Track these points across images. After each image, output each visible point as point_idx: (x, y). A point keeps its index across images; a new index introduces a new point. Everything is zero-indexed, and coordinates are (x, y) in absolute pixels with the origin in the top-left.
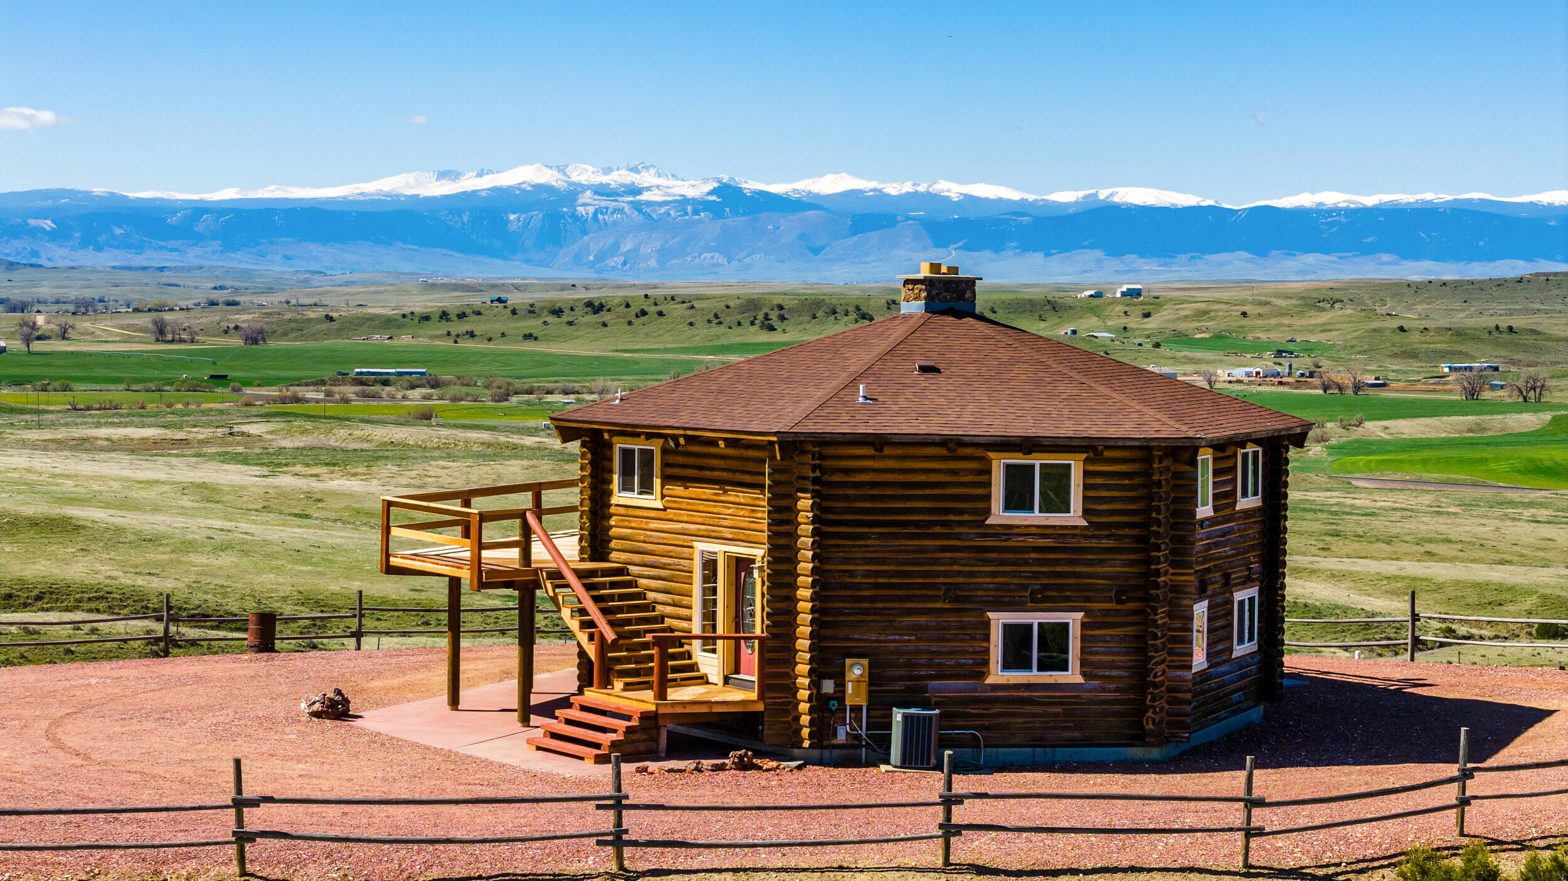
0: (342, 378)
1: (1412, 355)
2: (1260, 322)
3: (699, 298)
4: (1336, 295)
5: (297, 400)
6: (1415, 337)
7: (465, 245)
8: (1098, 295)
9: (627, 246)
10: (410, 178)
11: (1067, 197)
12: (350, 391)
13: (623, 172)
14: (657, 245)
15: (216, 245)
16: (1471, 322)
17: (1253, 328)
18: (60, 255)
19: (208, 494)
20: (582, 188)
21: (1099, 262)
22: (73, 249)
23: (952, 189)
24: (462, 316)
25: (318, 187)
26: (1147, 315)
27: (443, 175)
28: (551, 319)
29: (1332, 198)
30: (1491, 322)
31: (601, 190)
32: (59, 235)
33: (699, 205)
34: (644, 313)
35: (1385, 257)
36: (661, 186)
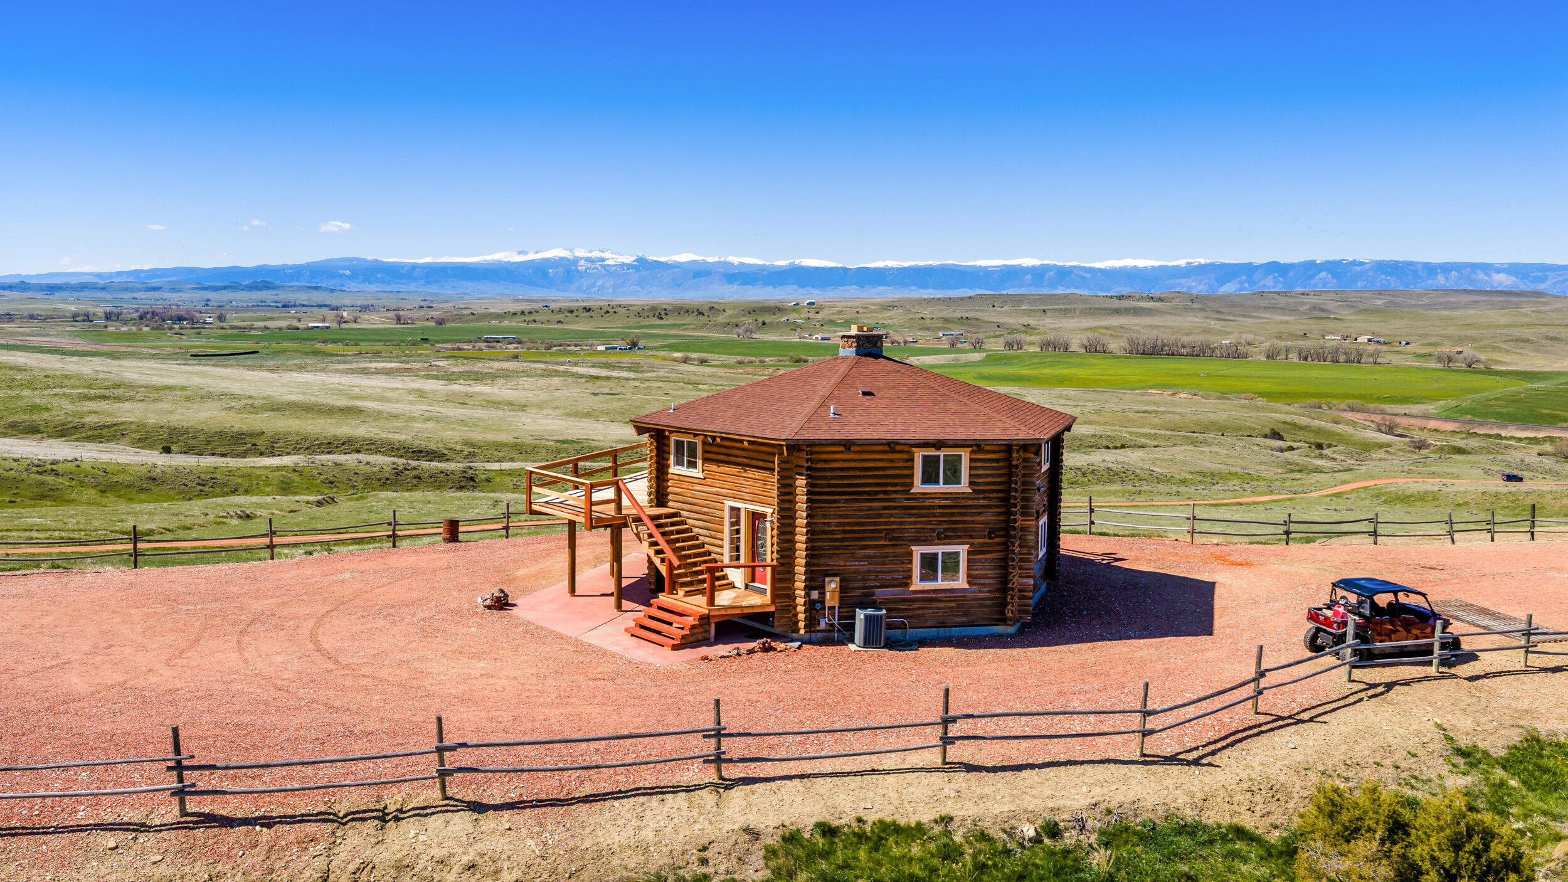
0: (479, 340)
1: (928, 329)
2: (864, 315)
3: (631, 306)
4: (895, 304)
5: (459, 349)
6: (928, 322)
7: (532, 284)
8: (797, 304)
9: (599, 283)
11: (782, 263)
12: (482, 345)
13: (598, 252)
14: (612, 283)
15: (422, 282)
16: (951, 315)
17: (861, 318)
18: (353, 286)
19: (421, 394)
20: (580, 259)
21: (795, 290)
22: (359, 283)
23: (735, 260)
24: (530, 313)
25: (467, 257)
26: (817, 313)
27: (520, 253)
28: (569, 314)
29: (891, 264)
30: (959, 315)
31: (588, 260)
32: (354, 277)
33: (629, 266)
34: (608, 312)
35: (913, 288)
36: (613, 258)
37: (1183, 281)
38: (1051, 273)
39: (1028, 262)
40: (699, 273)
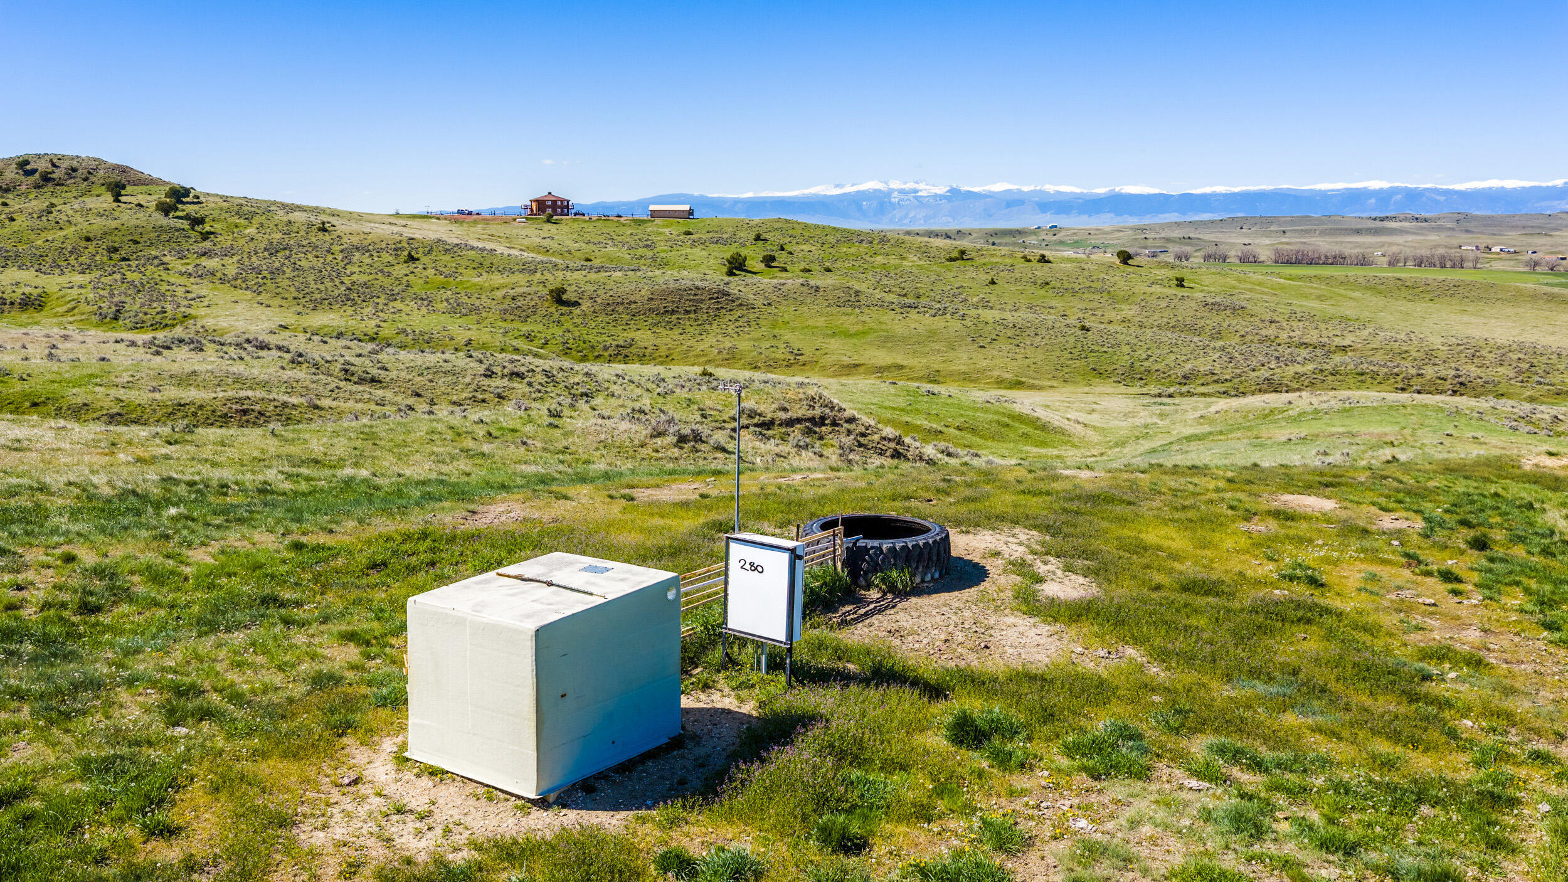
9: (912, 215)
10: (823, 187)
11: (1101, 190)
13: (911, 183)
14: (925, 215)
20: (893, 190)
23: (1051, 188)
27: (836, 186)
31: (901, 191)
33: (942, 197)
36: (927, 189)
37: (1555, 203)
38: (1399, 197)
39: (1375, 184)
40: (1013, 201)
